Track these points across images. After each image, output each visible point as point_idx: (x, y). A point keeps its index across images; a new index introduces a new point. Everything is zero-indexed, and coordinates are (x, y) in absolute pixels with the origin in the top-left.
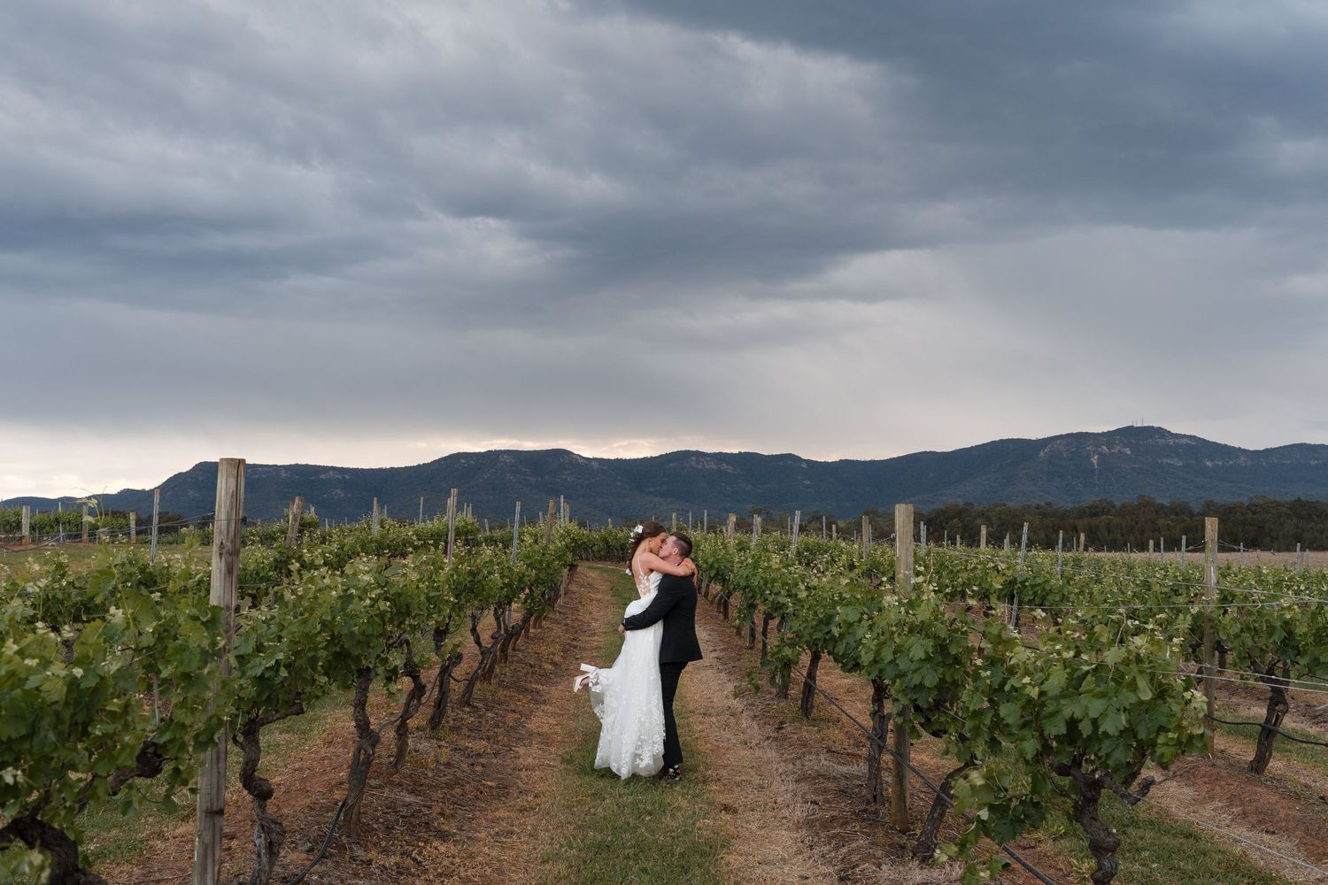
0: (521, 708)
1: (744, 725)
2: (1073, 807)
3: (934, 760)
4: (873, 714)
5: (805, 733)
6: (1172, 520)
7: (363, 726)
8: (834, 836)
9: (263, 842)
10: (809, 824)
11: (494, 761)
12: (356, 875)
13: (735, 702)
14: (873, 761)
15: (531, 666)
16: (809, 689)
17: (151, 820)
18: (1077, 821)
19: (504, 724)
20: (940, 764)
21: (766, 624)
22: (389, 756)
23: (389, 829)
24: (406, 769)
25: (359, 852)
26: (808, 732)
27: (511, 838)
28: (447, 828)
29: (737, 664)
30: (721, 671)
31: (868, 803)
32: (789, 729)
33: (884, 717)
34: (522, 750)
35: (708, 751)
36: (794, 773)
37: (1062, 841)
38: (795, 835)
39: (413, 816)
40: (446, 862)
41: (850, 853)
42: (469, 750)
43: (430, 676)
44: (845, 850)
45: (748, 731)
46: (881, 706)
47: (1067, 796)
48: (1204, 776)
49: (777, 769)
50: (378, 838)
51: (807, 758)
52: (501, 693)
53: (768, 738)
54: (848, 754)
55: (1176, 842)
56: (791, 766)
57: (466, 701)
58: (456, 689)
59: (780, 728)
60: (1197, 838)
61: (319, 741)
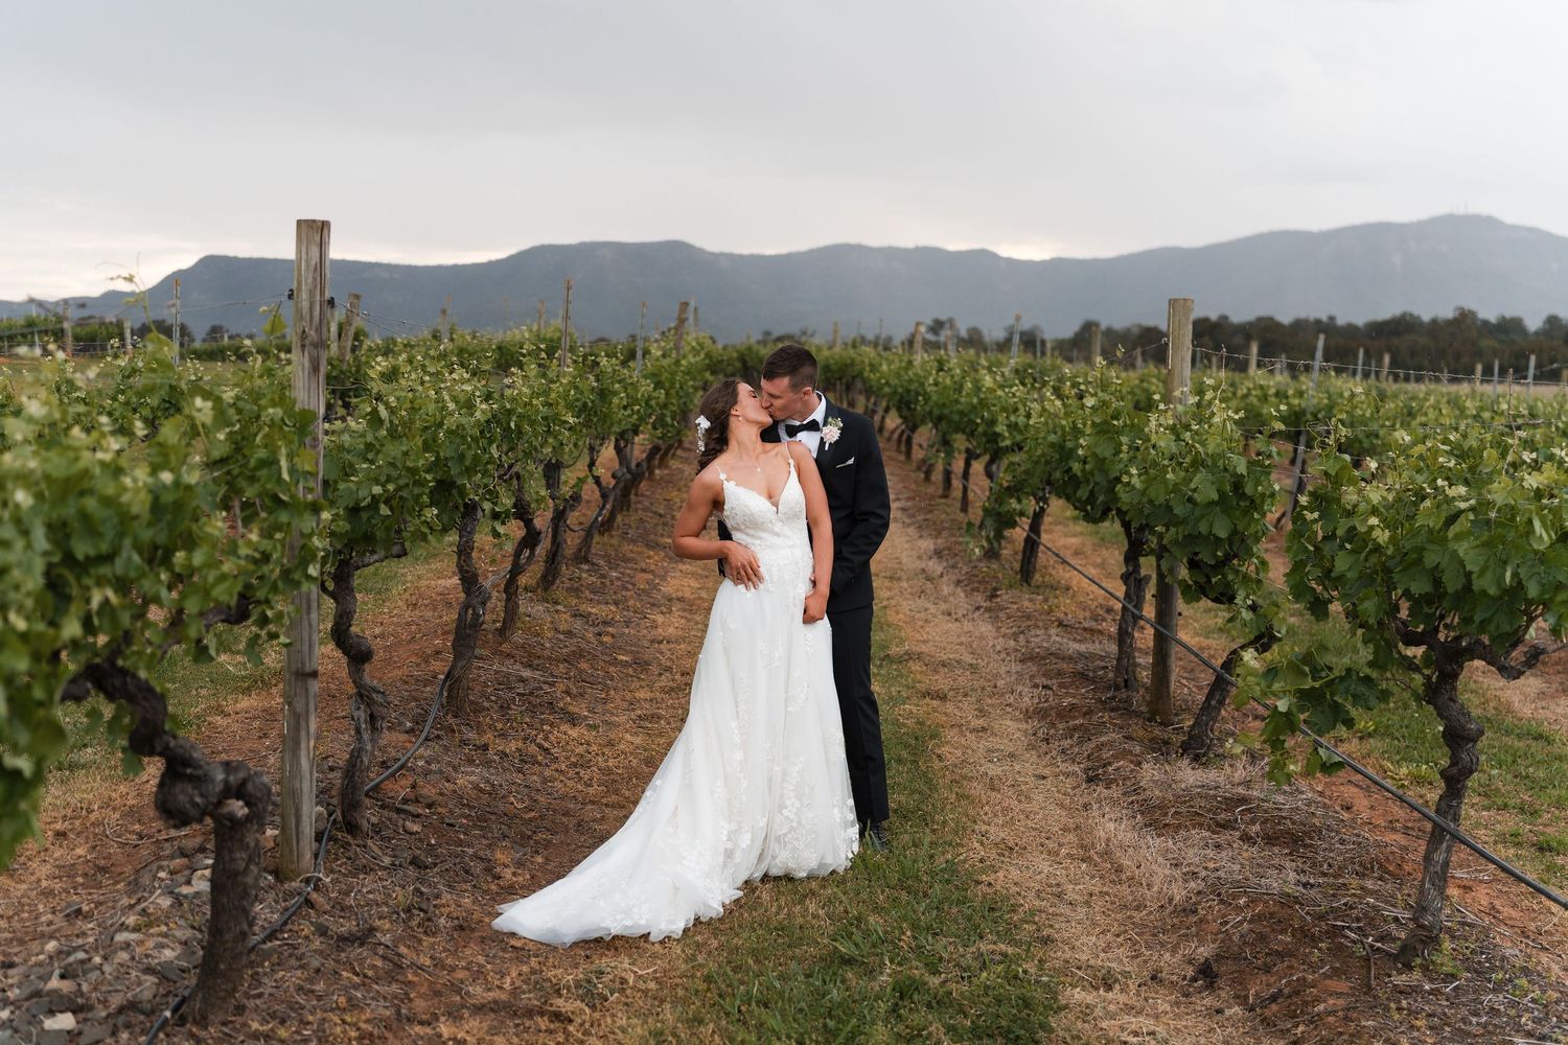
0: (653, 567)
1: (946, 592)
2: (1423, 685)
3: (1197, 639)
4: (1125, 578)
5: (1026, 604)
6: (1500, 341)
7: (469, 580)
8: (1075, 728)
9: (363, 715)
10: (1040, 713)
11: (627, 631)
12: (471, 761)
13: (931, 563)
14: (1124, 637)
15: (661, 515)
16: (1031, 546)
17: (203, 692)
18: (1428, 702)
19: (634, 585)
20: (1204, 645)
21: (968, 465)
22: (494, 622)
23: (504, 708)
24: (518, 637)
25: (471, 735)
26: (1027, 601)
27: (657, 723)
28: (576, 710)
29: (929, 516)
30: (909, 525)
31: (1117, 688)
32: (1005, 597)
33: (1140, 581)
34: (660, 619)
35: (900, 624)
36: (1017, 650)
37: (1371, 740)
38: (1024, 726)
39: (531, 694)
40: (580, 750)
41: (1099, 748)
42: (593, 617)
43: (542, 521)
44: (1092, 745)
45: (951, 599)
46: (1137, 567)
47: (1417, 669)
48: (1557, 664)
49: (994, 646)
50: (492, 718)
51: (1033, 633)
52: (626, 548)
53: (978, 608)
54: (1085, 629)
55: (1520, 745)
56: (1012, 643)
57: (582, 557)
58: (572, 541)
59: (994, 596)
60: (1550, 742)
61: (400, 603)
